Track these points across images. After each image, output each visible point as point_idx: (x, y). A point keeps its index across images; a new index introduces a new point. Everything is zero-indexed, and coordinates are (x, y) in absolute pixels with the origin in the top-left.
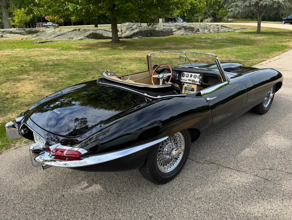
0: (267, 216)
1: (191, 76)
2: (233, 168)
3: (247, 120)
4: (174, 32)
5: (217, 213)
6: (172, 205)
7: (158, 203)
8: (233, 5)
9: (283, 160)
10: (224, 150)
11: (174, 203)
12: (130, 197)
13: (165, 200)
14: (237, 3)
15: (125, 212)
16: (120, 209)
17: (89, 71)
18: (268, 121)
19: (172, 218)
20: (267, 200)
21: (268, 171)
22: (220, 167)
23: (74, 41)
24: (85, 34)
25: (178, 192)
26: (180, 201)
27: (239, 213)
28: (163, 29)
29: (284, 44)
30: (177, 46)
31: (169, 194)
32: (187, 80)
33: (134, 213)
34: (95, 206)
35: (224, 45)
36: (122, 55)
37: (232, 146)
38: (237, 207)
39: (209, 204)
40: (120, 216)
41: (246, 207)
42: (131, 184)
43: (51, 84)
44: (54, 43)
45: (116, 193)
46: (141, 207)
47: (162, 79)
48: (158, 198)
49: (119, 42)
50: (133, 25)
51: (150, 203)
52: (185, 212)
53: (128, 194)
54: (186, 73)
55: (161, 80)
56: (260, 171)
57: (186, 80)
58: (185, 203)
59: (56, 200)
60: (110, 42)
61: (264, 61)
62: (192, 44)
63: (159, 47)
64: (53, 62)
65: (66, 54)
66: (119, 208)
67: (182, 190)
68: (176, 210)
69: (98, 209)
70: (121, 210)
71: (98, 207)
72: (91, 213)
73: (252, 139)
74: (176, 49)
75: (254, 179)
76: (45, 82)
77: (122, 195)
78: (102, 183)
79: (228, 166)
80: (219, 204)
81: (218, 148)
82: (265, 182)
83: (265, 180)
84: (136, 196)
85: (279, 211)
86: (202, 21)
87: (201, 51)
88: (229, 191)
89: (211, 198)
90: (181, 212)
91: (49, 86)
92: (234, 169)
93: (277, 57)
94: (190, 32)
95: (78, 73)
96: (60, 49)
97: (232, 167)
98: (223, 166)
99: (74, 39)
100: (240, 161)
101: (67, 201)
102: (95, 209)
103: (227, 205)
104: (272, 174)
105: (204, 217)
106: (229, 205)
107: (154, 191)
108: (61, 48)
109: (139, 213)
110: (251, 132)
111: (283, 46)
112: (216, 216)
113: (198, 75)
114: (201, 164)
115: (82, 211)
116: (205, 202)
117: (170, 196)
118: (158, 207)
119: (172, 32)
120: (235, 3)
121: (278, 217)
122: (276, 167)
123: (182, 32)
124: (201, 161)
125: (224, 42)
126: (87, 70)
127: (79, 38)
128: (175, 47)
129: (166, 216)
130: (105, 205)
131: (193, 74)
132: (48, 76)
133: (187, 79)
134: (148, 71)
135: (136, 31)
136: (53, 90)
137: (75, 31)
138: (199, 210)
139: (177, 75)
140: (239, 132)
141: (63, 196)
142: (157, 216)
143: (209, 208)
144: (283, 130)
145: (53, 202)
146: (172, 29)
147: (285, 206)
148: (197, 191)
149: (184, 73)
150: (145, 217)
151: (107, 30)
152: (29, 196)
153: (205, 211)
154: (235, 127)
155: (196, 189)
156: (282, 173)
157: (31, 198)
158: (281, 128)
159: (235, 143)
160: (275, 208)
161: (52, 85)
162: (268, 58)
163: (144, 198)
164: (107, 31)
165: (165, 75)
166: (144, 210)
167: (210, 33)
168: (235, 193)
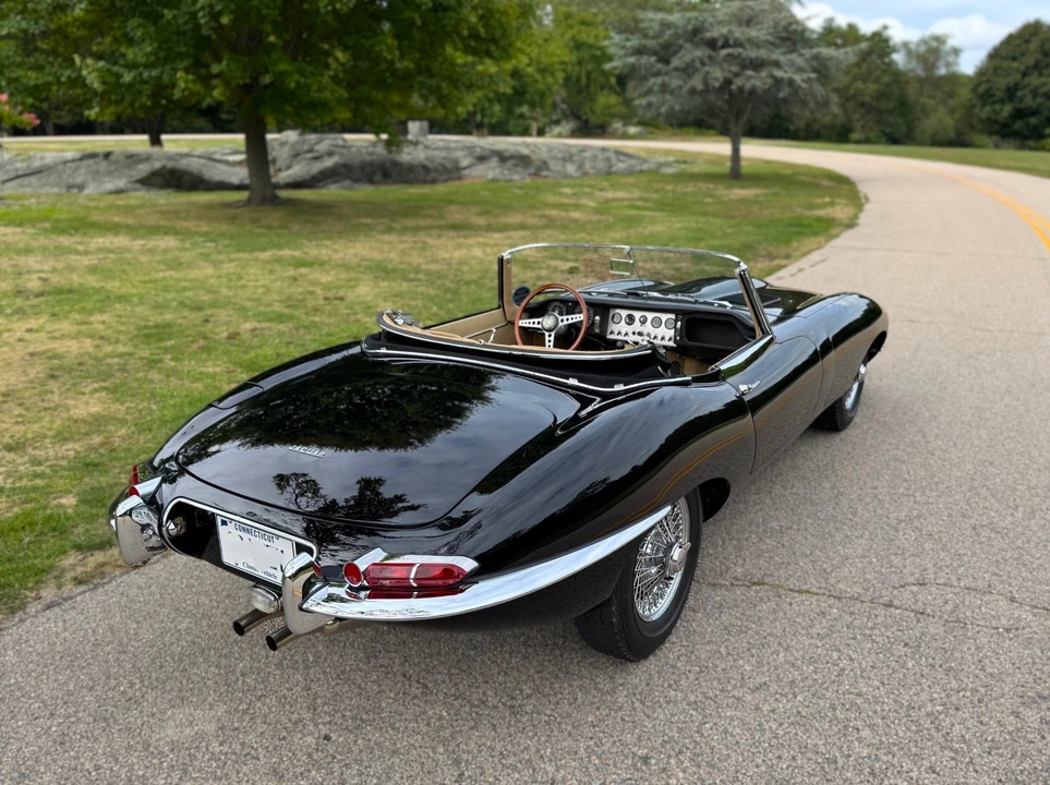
0: (957, 709)
1: (643, 322)
2: (822, 591)
3: (803, 449)
4: (464, 168)
5: (828, 719)
6: (691, 715)
7: (648, 717)
8: (655, 84)
9: (942, 555)
10: (775, 544)
11: (693, 709)
12: (553, 710)
13: (664, 705)
14: (666, 79)
15: (559, 757)
16: (538, 751)
17: (209, 312)
18: (862, 450)
19: (708, 751)
20: (941, 666)
21: (915, 588)
22: (782, 592)
23: (90, 198)
24: (134, 173)
25: (692, 676)
26: (709, 701)
27: (883, 710)
28: (427, 159)
29: (821, 213)
30: (493, 221)
31: (670, 686)
32: (630, 334)
33: (589, 757)
34: (454, 752)
35: (643, 217)
36: (306, 250)
37: (790, 528)
38: (874, 697)
39: (795, 697)
40: (550, 769)
41: (896, 692)
42: (537, 672)
43: (80, 364)
44: (9, 206)
45: (505, 705)
46: (601, 735)
47: (553, 334)
48: (643, 703)
49: (275, 201)
50: (316, 143)
51: (623, 720)
52: (738, 730)
53: (545, 701)
54: (624, 313)
55: (550, 336)
56: (895, 592)
57: (626, 334)
58: (727, 705)
59: (310, 755)
60: (240, 201)
61: (780, 268)
62: (539, 213)
63: (429, 222)
64: (45, 280)
65: (80, 248)
66: (533, 749)
67: (702, 672)
68: (711, 729)
69: (467, 761)
70: (542, 752)
71: (465, 757)
72: (452, 775)
73: (837, 504)
74: (489, 228)
75: (888, 613)
76: (50, 358)
77: (528, 709)
78: (444, 682)
79: (804, 587)
80: (824, 695)
81: (754, 538)
82: (918, 621)
83: (919, 616)
84: (571, 704)
85: (983, 690)
86: (541, 133)
87: (578, 236)
88: (835, 655)
89: (793, 682)
90: (726, 731)
91: (72, 370)
92: (824, 594)
93: (815, 256)
94: (518, 172)
95: (168, 317)
96: (46, 230)
97: (815, 590)
98: (790, 590)
99: (86, 192)
100: (831, 571)
101: (350, 751)
102: (457, 762)
103: (844, 694)
104: (930, 597)
105: (796, 734)
106: (850, 693)
107: (621, 685)
108: (47, 225)
109: (603, 752)
110: (828, 486)
111: (819, 219)
112: (826, 726)
113: (664, 317)
114: (726, 590)
115: (418, 774)
116: (781, 695)
117: (675, 690)
118: (654, 726)
119: (459, 169)
120: (659, 80)
121: (986, 706)
122: (932, 576)
123: (491, 170)
124: (721, 581)
125: (639, 208)
126: (199, 309)
127: (110, 186)
128: (485, 223)
129: (687, 749)
130: (485, 744)
131: (650, 316)
132: (50, 332)
133: (630, 329)
134: (499, 307)
135: (329, 163)
136: (96, 385)
137: (91, 161)
138: (775, 720)
139: (597, 318)
140: (793, 486)
141: (327, 738)
142: (661, 752)
143: (800, 709)
144: (912, 473)
145: (299, 760)
146: (456, 161)
147: (991, 675)
148: (748, 668)
149: (618, 311)
150: (626, 761)
151: (218, 157)
152: (200, 757)
153: (792, 718)
154: (775, 474)
155: (741, 662)
156: (953, 590)
157: (209, 760)
158: (904, 468)
159: (795, 518)
160: (971, 685)
161: (84, 368)
162: (788, 257)
163: (598, 708)
164: (220, 161)
165: (562, 321)
166: (614, 742)
167: (585, 174)
168: (851, 659)
